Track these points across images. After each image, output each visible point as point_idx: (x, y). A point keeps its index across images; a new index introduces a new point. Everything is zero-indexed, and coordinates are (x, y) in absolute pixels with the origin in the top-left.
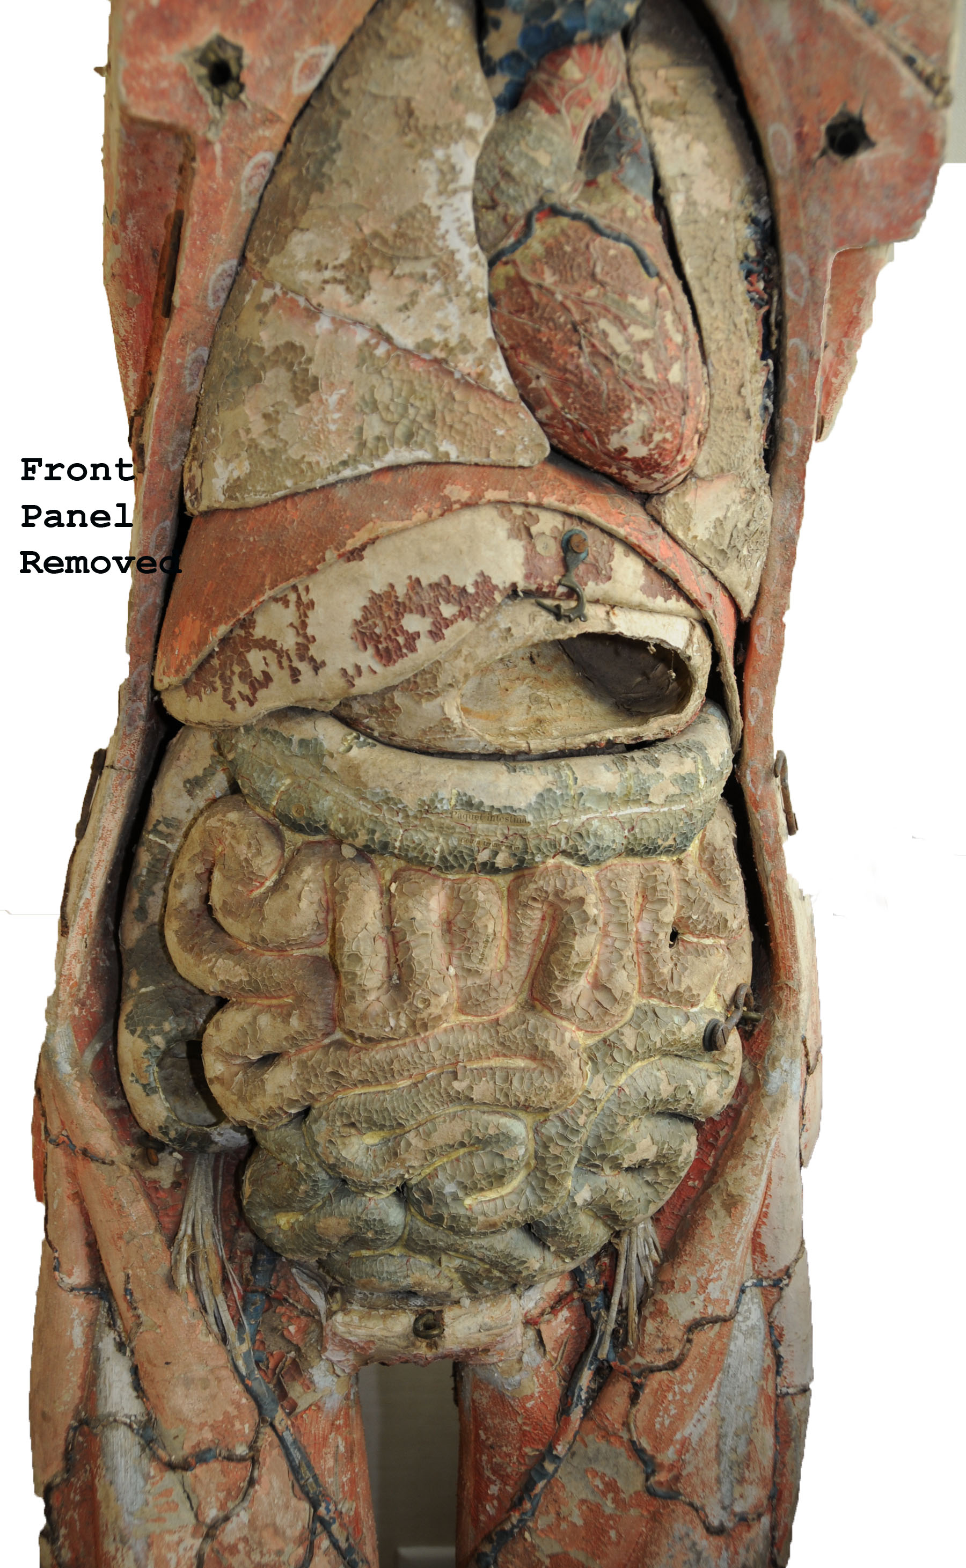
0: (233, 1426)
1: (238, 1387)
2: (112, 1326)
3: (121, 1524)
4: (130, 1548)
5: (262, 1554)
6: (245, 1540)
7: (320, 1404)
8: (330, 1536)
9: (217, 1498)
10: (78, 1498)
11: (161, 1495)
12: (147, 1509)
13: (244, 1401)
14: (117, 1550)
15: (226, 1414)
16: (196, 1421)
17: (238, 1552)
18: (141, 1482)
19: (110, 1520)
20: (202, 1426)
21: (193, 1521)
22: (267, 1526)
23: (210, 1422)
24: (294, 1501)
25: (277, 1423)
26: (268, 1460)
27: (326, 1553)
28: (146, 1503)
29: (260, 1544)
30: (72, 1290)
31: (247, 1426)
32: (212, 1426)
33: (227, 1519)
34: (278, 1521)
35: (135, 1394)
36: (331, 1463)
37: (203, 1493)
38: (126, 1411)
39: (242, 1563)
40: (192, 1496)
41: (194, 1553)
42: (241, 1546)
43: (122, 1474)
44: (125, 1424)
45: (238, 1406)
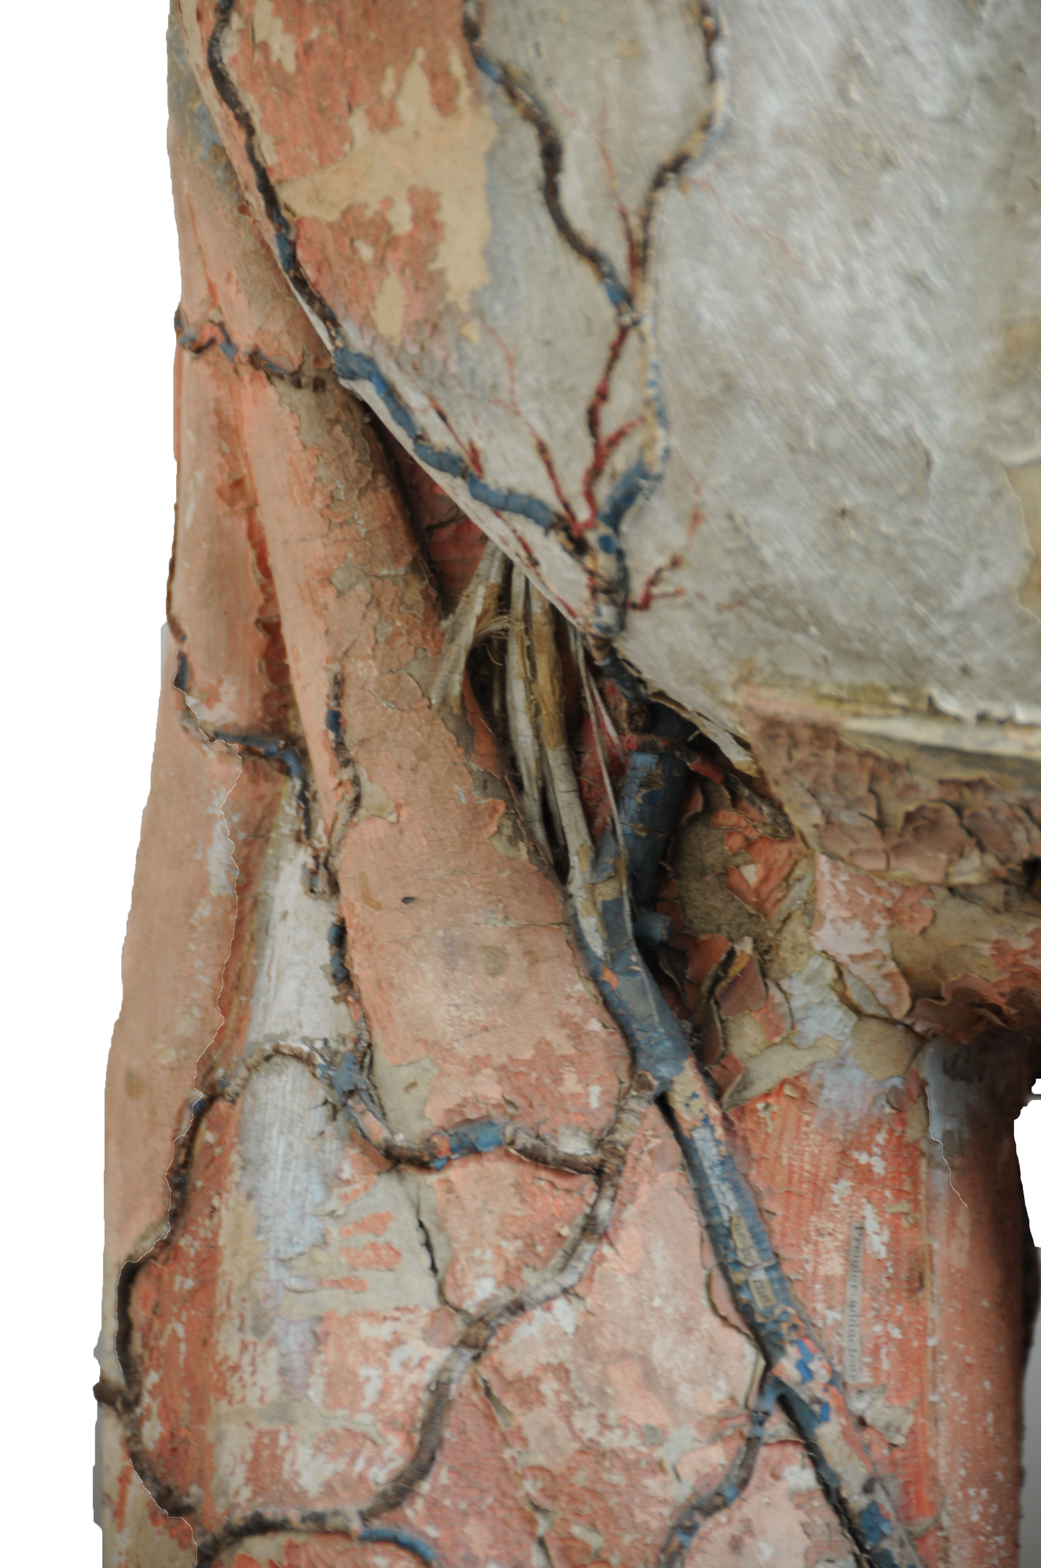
0: (558, 1080)
1: (581, 987)
2: (304, 836)
3: (259, 1287)
4: (274, 1342)
5: (604, 1425)
6: (561, 1372)
7: (809, 1083)
8: (817, 1460)
9: (499, 1252)
10: (189, 1284)
11: (361, 1226)
12: (321, 1255)
13: (595, 1025)
14: (244, 1346)
15: (543, 1047)
16: (463, 1049)
17: (541, 1399)
18: (317, 1192)
19: (238, 1281)
20: (477, 1064)
21: (433, 1302)
22: (624, 1355)
23: (500, 1059)
24: (709, 1322)
25: (677, 1103)
26: (644, 1190)
27: (798, 1499)
28: (324, 1242)
29: (601, 1394)
30: (216, 736)
31: (595, 1090)
32: (503, 1068)
33: (517, 1308)
34: (658, 1352)
35: (333, 991)
36: (834, 1265)
37: (463, 1234)
38: (307, 1032)
39: (548, 1431)
40: (437, 1240)
41: (425, 1377)
42: (549, 1386)
43: (275, 1174)
44: (297, 1057)
45: (577, 1035)
